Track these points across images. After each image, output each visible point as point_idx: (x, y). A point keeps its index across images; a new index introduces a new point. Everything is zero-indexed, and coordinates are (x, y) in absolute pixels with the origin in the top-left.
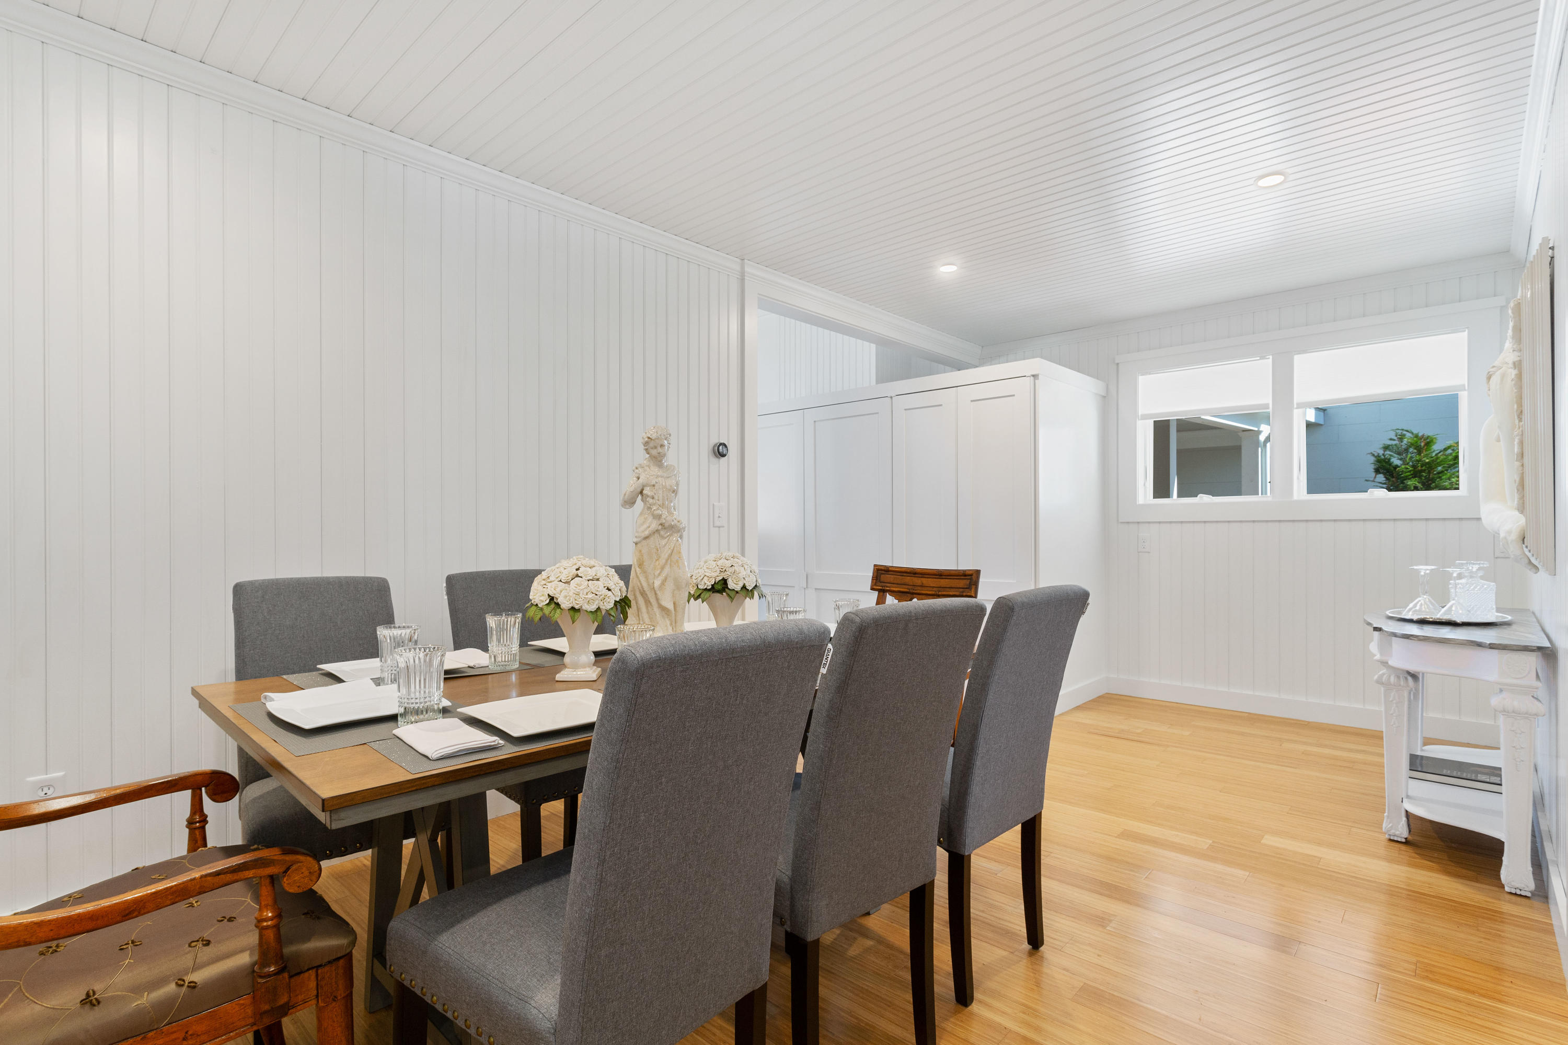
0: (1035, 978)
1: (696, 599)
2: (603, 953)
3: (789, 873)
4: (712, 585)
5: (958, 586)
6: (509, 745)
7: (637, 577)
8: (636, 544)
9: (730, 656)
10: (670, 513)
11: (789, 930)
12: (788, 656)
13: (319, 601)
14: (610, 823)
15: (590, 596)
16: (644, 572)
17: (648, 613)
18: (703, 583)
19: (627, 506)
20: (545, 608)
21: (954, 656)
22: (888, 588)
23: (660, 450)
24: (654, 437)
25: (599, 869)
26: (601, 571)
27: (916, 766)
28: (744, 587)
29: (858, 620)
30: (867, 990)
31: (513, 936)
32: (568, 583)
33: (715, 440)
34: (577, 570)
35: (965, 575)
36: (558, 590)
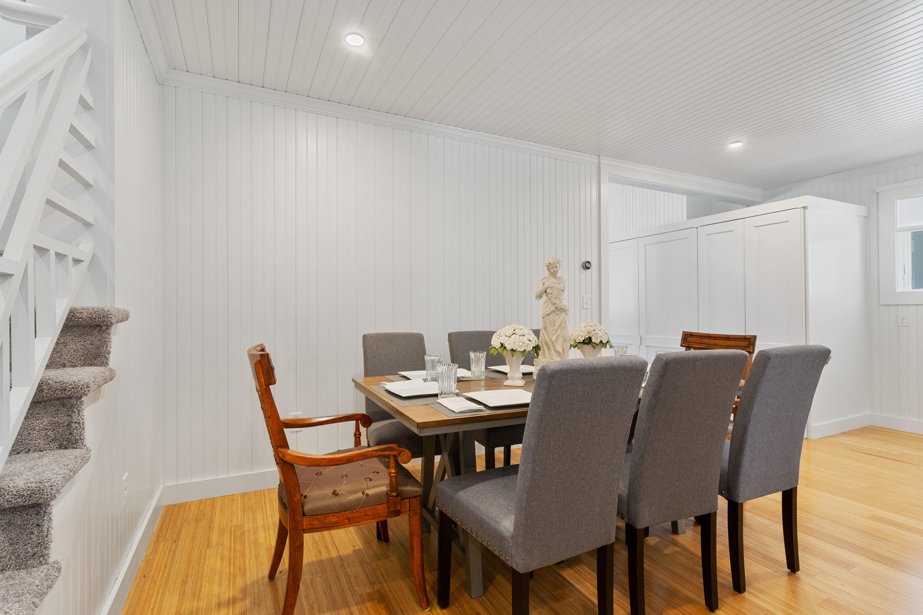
0: (791, 588)
1: (574, 347)
2: (534, 504)
3: (627, 492)
4: (583, 340)
5: (741, 345)
6: (487, 410)
7: (543, 335)
8: (543, 318)
9: (595, 371)
10: (561, 302)
11: (627, 522)
12: (624, 374)
13: (396, 343)
14: (538, 444)
15: (521, 344)
16: (547, 332)
17: (549, 354)
18: (578, 339)
19: (538, 299)
20: (499, 349)
21: (727, 383)
22: (692, 346)
23: (555, 269)
24: (552, 263)
25: (533, 464)
26: (526, 331)
27: (703, 443)
28: (601, 342)
29: (664, 358)
30: (675, 572)
31: (490, 496)
32: (510, 337)
33: (584, 260)
34: (514, 330)
35: (746, 339)
36: (505, 340)
